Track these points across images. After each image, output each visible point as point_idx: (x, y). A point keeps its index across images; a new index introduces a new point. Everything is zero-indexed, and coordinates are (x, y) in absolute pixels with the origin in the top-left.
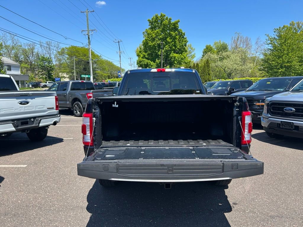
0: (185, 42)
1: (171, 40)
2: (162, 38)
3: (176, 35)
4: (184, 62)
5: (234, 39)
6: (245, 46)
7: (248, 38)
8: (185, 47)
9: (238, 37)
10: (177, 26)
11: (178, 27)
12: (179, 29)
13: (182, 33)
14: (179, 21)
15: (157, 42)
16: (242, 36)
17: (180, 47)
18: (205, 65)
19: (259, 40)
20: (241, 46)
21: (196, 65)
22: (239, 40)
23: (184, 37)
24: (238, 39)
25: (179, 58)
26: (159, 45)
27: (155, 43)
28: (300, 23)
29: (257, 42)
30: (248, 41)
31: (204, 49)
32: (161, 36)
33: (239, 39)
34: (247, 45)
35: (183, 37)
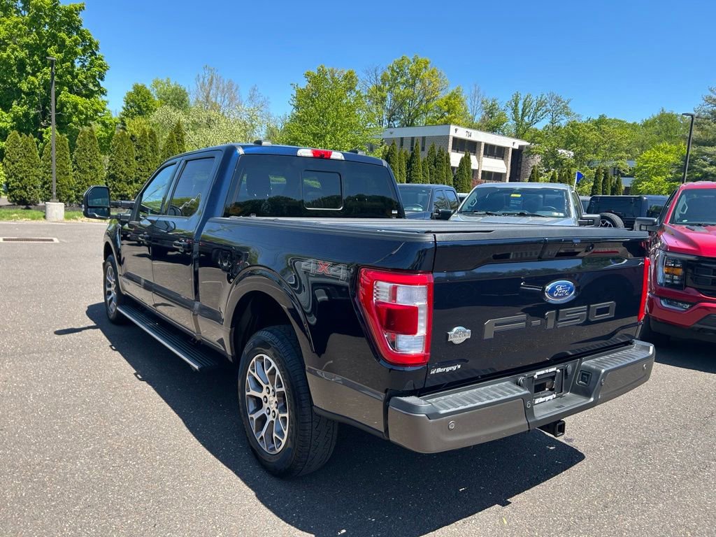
0: (101, 67)
1: (61, 55)
2: (31, 45)
3: (76, 44)
4: (101, 121)
5: (201, 80)
6: (227, 102)
7: (232, 85)
8: (99, 81)
9: (212, 78)
10: (76, 20)
11: (79, 21)
12: (82, 28)
13: (91, 43)
14: (83, 8)
15: (16, 53)
16: (220, 77)
17: (86, 78)
18: (173, 138)
19: (256, 93)
20: (219, 99)
21: (148, 133)
22: (214, 86)
23: (95, 54)
24: (211, 83)
25: (86, 108)
26: (21, 64)
27: (8, 55)
28: (336, 71)
29: (251, 97)
30: (233, 90)
31: (130, 94)
32: (26, 39)
33: (214, 81)
34: (231, 100)
35: (93, 54)
